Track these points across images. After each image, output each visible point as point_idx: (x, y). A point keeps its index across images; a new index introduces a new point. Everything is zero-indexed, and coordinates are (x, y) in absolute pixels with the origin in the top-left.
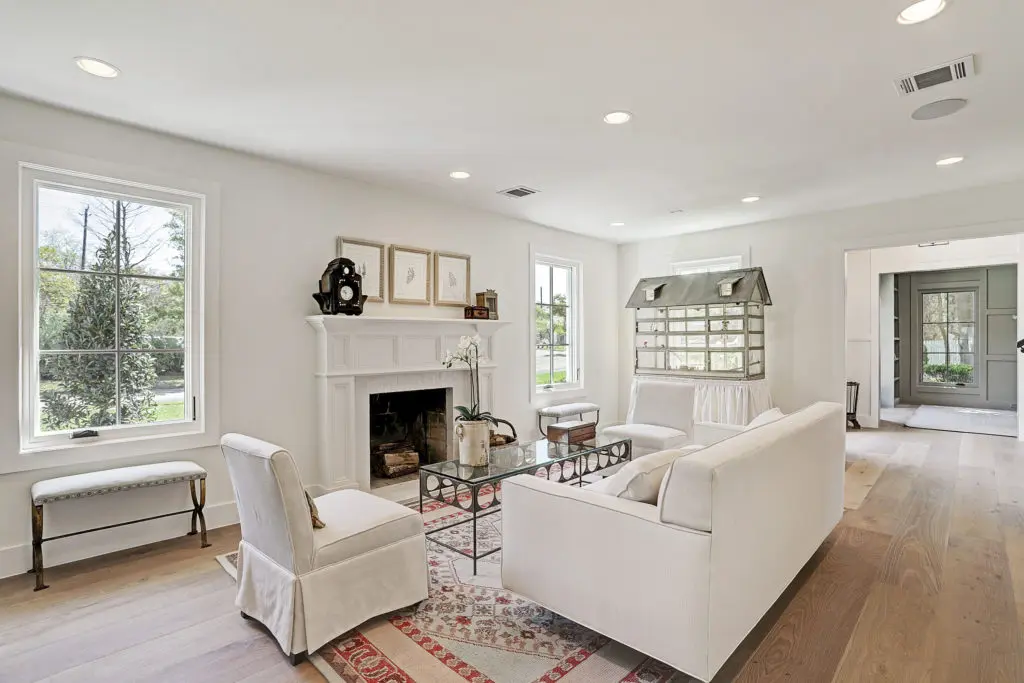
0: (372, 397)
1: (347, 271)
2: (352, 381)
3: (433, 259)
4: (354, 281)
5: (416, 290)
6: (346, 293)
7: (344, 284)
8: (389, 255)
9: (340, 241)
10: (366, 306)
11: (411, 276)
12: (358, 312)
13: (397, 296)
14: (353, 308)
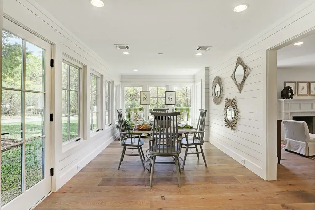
0: (293, 117)
1: (290, 89)
2: (290, 113)
3: (309, 84)
4: (291, 92)
5: (305, 92)
6: (290, 94)
7: (289, 92)
8: (297, 84)
9: (285, 83)
10: (294, 96)
11: (303, 89)
12: (292, 98)
13: (299, 93)
14: (291, 97)
